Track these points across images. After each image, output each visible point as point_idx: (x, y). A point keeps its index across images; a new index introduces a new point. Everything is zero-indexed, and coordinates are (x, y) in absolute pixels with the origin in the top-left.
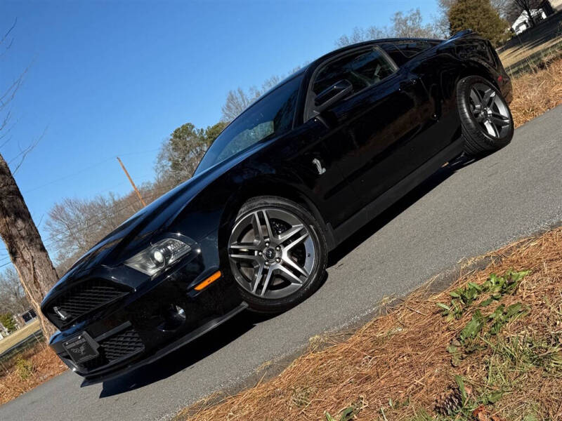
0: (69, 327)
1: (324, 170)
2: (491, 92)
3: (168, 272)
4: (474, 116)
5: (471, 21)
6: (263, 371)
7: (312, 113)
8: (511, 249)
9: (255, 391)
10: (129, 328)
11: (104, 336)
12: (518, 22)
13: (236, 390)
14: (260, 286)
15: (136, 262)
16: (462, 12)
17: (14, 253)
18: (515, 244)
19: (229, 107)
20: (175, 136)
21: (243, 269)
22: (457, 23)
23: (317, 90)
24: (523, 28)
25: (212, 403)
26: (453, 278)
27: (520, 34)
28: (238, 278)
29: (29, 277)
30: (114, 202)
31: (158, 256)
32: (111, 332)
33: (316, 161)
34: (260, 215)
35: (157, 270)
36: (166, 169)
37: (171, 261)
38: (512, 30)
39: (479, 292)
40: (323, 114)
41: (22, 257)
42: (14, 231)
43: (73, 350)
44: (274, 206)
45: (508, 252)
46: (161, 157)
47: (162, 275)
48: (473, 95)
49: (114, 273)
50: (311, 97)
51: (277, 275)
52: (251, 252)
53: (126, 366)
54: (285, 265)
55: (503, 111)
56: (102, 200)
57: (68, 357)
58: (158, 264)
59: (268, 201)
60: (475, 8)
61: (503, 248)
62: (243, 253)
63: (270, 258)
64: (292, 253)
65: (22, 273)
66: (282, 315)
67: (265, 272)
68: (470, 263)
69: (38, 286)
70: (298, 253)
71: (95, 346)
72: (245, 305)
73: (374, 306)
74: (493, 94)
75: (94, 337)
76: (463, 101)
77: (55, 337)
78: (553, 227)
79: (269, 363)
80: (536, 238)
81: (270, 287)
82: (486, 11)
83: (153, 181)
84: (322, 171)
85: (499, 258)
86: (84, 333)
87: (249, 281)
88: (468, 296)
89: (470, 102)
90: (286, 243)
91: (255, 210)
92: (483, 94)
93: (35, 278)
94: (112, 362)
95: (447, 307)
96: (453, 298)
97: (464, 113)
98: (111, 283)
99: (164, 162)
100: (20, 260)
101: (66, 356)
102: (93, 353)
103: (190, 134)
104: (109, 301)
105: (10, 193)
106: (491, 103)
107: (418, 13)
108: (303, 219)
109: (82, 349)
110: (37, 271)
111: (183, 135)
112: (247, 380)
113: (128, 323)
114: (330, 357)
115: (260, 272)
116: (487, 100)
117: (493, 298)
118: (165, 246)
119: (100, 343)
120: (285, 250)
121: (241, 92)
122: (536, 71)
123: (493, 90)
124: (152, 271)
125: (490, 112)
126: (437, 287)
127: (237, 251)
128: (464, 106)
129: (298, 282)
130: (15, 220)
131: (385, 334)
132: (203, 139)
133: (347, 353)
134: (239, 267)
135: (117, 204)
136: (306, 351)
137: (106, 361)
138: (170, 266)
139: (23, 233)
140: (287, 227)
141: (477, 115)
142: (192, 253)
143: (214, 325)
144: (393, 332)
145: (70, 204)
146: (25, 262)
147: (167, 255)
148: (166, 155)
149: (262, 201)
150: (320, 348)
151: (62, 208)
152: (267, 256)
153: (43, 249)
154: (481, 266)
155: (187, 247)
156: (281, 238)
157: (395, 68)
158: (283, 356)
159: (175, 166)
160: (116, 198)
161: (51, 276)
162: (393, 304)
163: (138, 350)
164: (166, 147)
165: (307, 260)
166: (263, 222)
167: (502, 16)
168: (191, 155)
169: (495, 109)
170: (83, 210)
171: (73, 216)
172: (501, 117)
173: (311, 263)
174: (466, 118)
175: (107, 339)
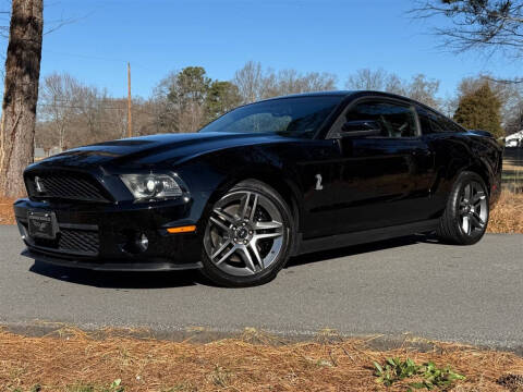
0: (39, 200)
1: (321, 188)
2: (481, 195)
3: (151, 204)
4: (459, 207)
5: (477, 116)
6: (193, 333)
7: (335, 134)
8: (455, 348)
9: (178, 345)
10: (95, 232)
11: (69, 226)
12: (513, 136)
13: (163, 336)
14: (219, 256)
15: (130, 180)
16: (474, 103)
17: (7, 101)
18: (460, 345)
19: (243, 74)
20: (185, 72)
21: (213, 233)
22: (464, 110)
23: (350, 116)
24: (514, 144)
25: (135, 336)
26: (394, 345)
27: (509, 148)
28: (206, 239)
29: (10, 128)
30: (104, 98)
31: (151, 185)
32: (76, 226)
33: (319, 177)
34: (252, 197)
35: (143, 196)
36: (163, 95)
37: (159, 195)
38: (504, 140)
39: (415, 373)
40: (344, 140)
41: (13, 108)
42: (18, 82)
43: (35, 223)
44: (267, 196)
45: (452, 349)
46: (165, 83)
47: (145, 203)
48: (467, 189)
49: (106, 178)
50: (342, 120)
51: (238, 253)
52: (227, 223)
53: (71, 260)
54: (250, 249)
55: (483, 216)
56: (95, 90)
57: (26, 225)
58: (147, 192)
59: (264, 189)
60: (486, 107)
61: (448, 343)
62: (220, 220)
63: (241, 237)
64: (260, 243)
65: (5, 121)
66: (224, 289)
67: (231, 246)
68: (414, 340)
69: (13, 139)
70: (265, 246)
71: (56, 229)
72: (200, 265)
73: (315, 330)
74: (483, 198)
75: (58, 221)
76: (457, 191)
77: (21, 201)
78: (498, 348)
79: (201, 329)
80: (480, 351)
81: (227, 261)
82: (493, 114)
83: (146, 99)
84: (319, 187)
85: (441, 350)
86: (53, 214)
87: (213, 246)
88: (403, 370)
89: (462, 194)
90: (260, 232)
91: (251, 192)
92: (475, 192)
93: (14, 131)
94: (61, 250)
95: (380, 369)
96: (388, 363)
97: (452, 200)
98: (99, 186)
99: (164, 88)
100: (9, 109)
101: (23, 223)
102: (51, 234)
103: (198, 77)
104: (88, 199)
105: (33, 49)
106: (477, 203)
107: (438, 84)
108: (284, 219)
109: (43, 226)
110: (20, 126)
111: (192, 75)
112: (176, 332)
113: (96, 227)
114: (257, 354)
115: (226, 244)
116: (475, 200)
117: (424, 383)
118: (161, 180)
119: (61, 229)
120: (256, 237)
121: (259, 67)
122: (517, 192)
123: (485, 194)
124: (139, 194)
125: (472, 210)
126: (377, 345)
127: (216, 216)
128: (456, 194)
129: (251, 268)
130: (24, 74)
131: (315, 361)
132: (206, 87)
133: (274, 359)
134: (211, 229)
135: (105, 101)
136: (238, 336)
137: (57, 247)
138: (156, 199)
139: (25, 88)
140: (268, 219)
141: (461, 207)
142: (180, 198)
143: (167, 267)
144: (323, 363)
145: (68, 79)
146: (13, 112)
147: (159, 188)
148: (170, 83)
149: (260, 186)
150: (251, 341)
151: (59, 79)
152: (239, 233)
153: (34, 110)
154: (423, 349)
155: (180, 191)
156: (259, 225)
157: (419, 133)
158: (216, 329)
159: (172, 96)
160: (108, 96)
161: (28, 136)
162: (332, 339)
163: (91, 253)
164: (173, 77)
165: (270, 254)
166: (251, 204)
167: (502, 125)
168: (190, 95)
169: (478, 210)
170: (75, 91)
171: (64, 91)
172: (479, 220)
173: (271, 259)
174: (451, 205)
175: (69, 230)
